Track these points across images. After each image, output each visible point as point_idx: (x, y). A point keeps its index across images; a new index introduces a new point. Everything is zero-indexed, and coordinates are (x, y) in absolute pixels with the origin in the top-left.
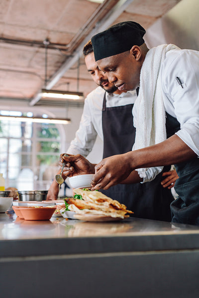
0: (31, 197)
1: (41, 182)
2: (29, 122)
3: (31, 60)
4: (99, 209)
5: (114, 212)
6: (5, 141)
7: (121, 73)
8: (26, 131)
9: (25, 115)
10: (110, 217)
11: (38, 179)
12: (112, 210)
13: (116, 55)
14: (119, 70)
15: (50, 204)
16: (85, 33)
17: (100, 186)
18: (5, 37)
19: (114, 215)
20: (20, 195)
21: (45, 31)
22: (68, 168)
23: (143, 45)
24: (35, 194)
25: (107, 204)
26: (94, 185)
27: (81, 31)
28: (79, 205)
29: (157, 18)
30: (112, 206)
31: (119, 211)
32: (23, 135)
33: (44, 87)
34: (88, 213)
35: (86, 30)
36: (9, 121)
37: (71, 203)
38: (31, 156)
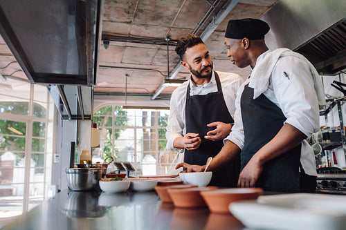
2: (149, 112)
3: (154, 57)
6: (132, 131)
21: (166, 29)
27: (198, 26)
32: (144, 124)
33: (167, 78)
35: (203, 24)
38: (152, 141)
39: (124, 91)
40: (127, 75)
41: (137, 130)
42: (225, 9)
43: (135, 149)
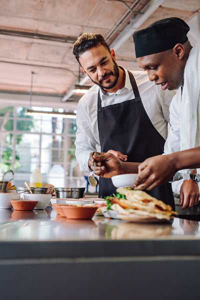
0: (68, 194)
1: (71, 178)
2: (60, 117)
3: (65, 56)
4: (144, 210)
5: (159, 213)
6: (37, 137)
7: (163, 71)
8: (57, 126)
9: (56, 110)
10: (155, 218)
11: (69, 175)
12: (157, 211)
13: (159, 54)
14: (160, 69)
15: (88, 202)
16: (119, 28)
17: (143, 187)
18: (39, 33)
19: (160, 216)
20: (58, 192)
21: (79, 27)
22: (99, 168)
23: (186, 43)
24: (72, 191)
25: (152, 205)
26: (137, 185)
27: (115, 26)
28: (123, 205)
29: (194, 12)
30: (158, 207)
31: (164, 212)
32: (54, 131)
33: (77, 83)
34: (132, 213)
35: (121, 25)
36: (42, 116)
37: (115, 203)
38: (62, 151)
39: (29, 90)
40: (33, 73)
41: (43, 136)
42: (143, 13)
43: (39, 157)
